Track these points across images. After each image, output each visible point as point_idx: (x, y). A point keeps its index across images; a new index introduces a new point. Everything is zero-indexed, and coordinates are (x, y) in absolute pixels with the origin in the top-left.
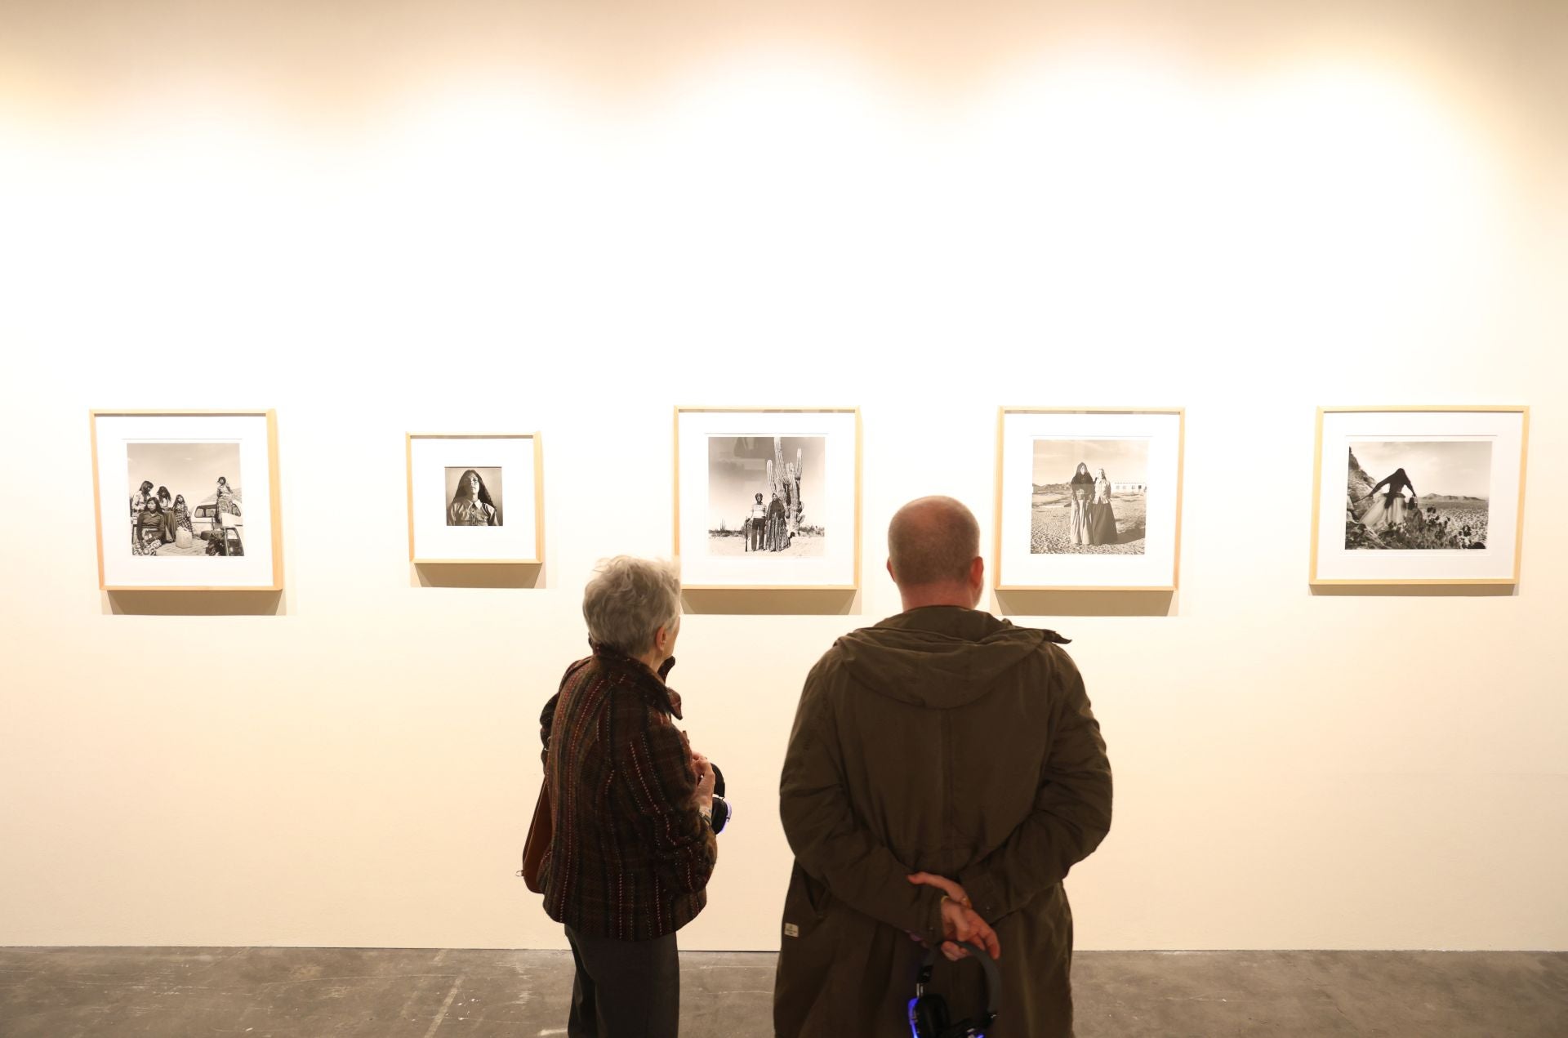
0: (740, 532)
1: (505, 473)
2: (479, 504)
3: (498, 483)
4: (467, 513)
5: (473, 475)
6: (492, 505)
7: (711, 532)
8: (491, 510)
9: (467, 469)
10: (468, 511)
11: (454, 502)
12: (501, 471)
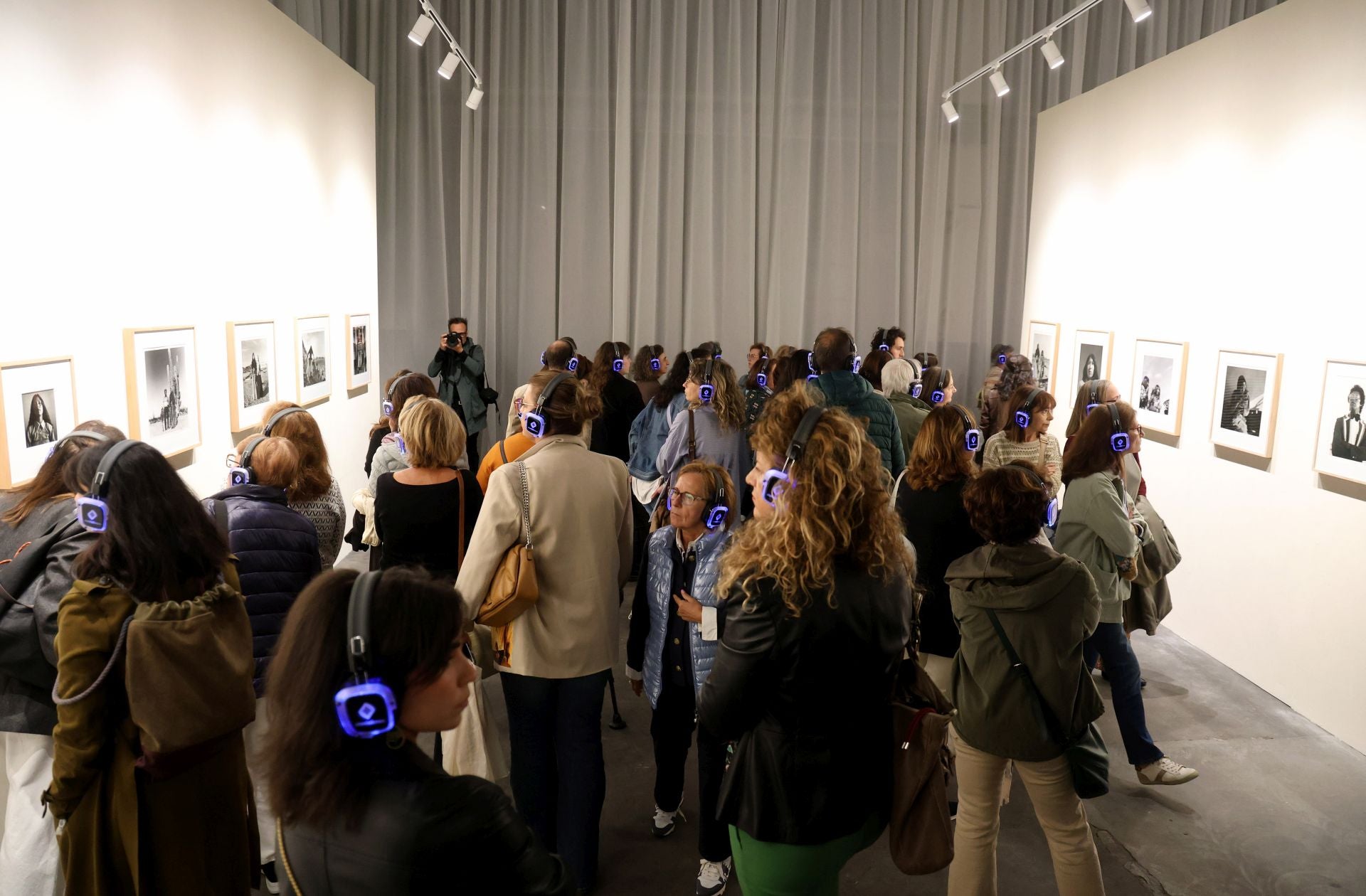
0: (160, 418)
1: (56, 394)
2: (43, 424)
3: (52, 402)
4: (37, 433)
5: (38, 398)
6: (50, 423)
7: (150, 421)
8: (50, 427)
9: (34, 394)
10: (37, 432)
11: (29, 426)
12: (53, 393)
